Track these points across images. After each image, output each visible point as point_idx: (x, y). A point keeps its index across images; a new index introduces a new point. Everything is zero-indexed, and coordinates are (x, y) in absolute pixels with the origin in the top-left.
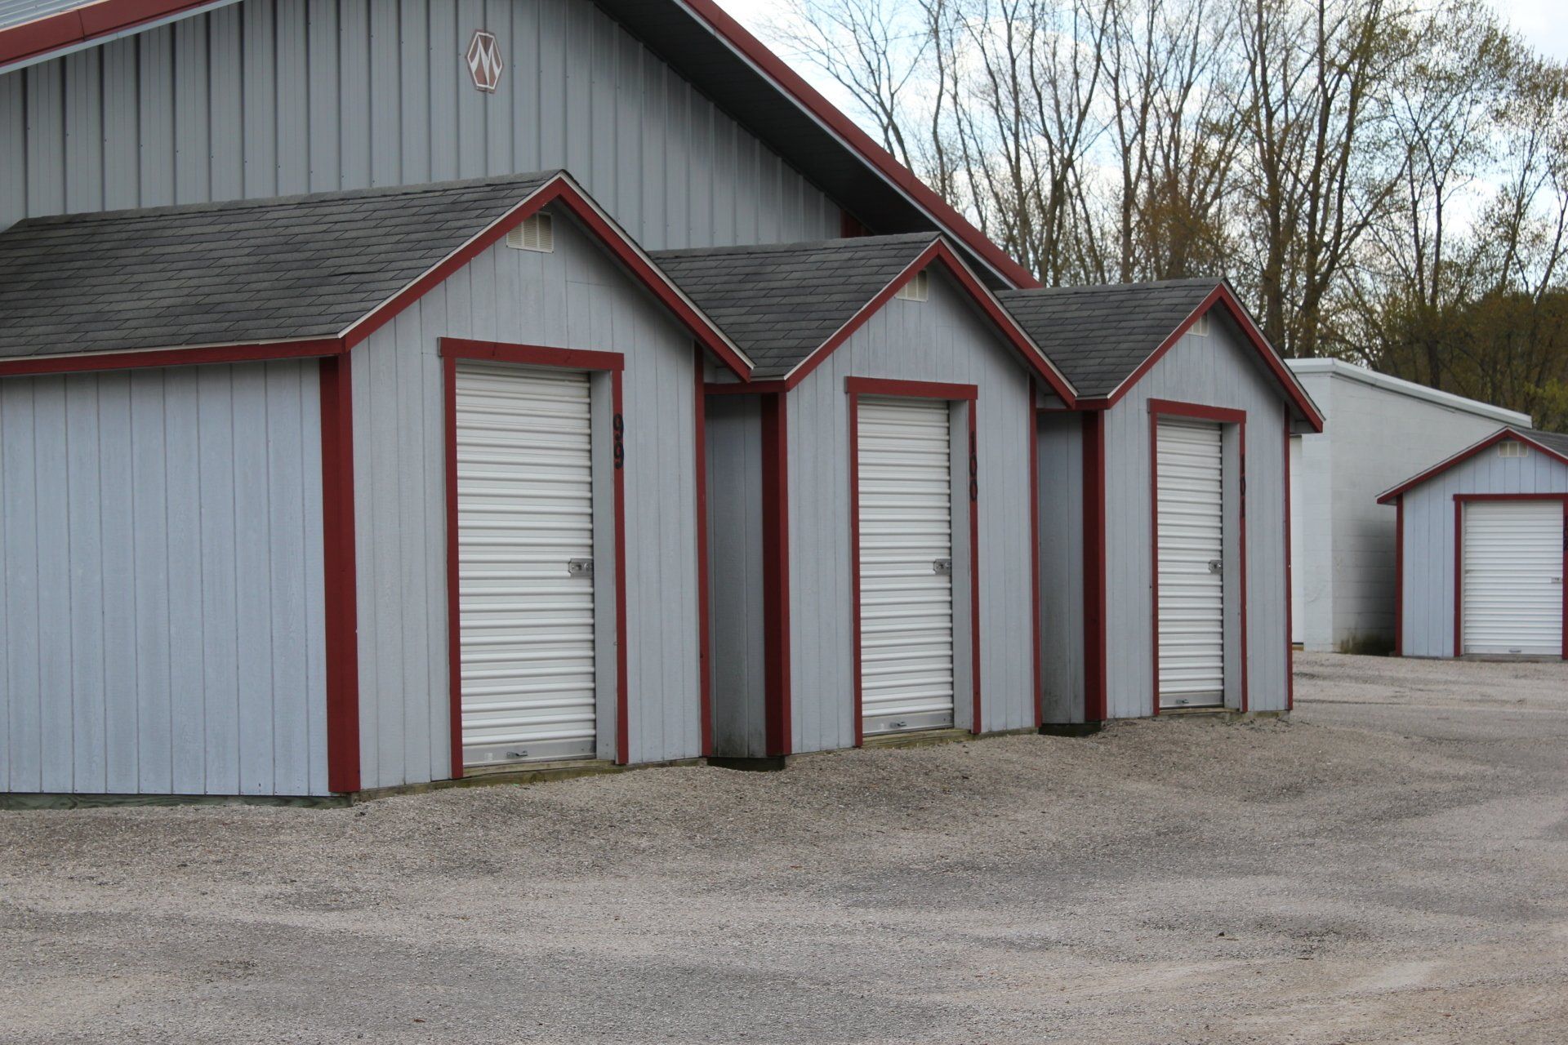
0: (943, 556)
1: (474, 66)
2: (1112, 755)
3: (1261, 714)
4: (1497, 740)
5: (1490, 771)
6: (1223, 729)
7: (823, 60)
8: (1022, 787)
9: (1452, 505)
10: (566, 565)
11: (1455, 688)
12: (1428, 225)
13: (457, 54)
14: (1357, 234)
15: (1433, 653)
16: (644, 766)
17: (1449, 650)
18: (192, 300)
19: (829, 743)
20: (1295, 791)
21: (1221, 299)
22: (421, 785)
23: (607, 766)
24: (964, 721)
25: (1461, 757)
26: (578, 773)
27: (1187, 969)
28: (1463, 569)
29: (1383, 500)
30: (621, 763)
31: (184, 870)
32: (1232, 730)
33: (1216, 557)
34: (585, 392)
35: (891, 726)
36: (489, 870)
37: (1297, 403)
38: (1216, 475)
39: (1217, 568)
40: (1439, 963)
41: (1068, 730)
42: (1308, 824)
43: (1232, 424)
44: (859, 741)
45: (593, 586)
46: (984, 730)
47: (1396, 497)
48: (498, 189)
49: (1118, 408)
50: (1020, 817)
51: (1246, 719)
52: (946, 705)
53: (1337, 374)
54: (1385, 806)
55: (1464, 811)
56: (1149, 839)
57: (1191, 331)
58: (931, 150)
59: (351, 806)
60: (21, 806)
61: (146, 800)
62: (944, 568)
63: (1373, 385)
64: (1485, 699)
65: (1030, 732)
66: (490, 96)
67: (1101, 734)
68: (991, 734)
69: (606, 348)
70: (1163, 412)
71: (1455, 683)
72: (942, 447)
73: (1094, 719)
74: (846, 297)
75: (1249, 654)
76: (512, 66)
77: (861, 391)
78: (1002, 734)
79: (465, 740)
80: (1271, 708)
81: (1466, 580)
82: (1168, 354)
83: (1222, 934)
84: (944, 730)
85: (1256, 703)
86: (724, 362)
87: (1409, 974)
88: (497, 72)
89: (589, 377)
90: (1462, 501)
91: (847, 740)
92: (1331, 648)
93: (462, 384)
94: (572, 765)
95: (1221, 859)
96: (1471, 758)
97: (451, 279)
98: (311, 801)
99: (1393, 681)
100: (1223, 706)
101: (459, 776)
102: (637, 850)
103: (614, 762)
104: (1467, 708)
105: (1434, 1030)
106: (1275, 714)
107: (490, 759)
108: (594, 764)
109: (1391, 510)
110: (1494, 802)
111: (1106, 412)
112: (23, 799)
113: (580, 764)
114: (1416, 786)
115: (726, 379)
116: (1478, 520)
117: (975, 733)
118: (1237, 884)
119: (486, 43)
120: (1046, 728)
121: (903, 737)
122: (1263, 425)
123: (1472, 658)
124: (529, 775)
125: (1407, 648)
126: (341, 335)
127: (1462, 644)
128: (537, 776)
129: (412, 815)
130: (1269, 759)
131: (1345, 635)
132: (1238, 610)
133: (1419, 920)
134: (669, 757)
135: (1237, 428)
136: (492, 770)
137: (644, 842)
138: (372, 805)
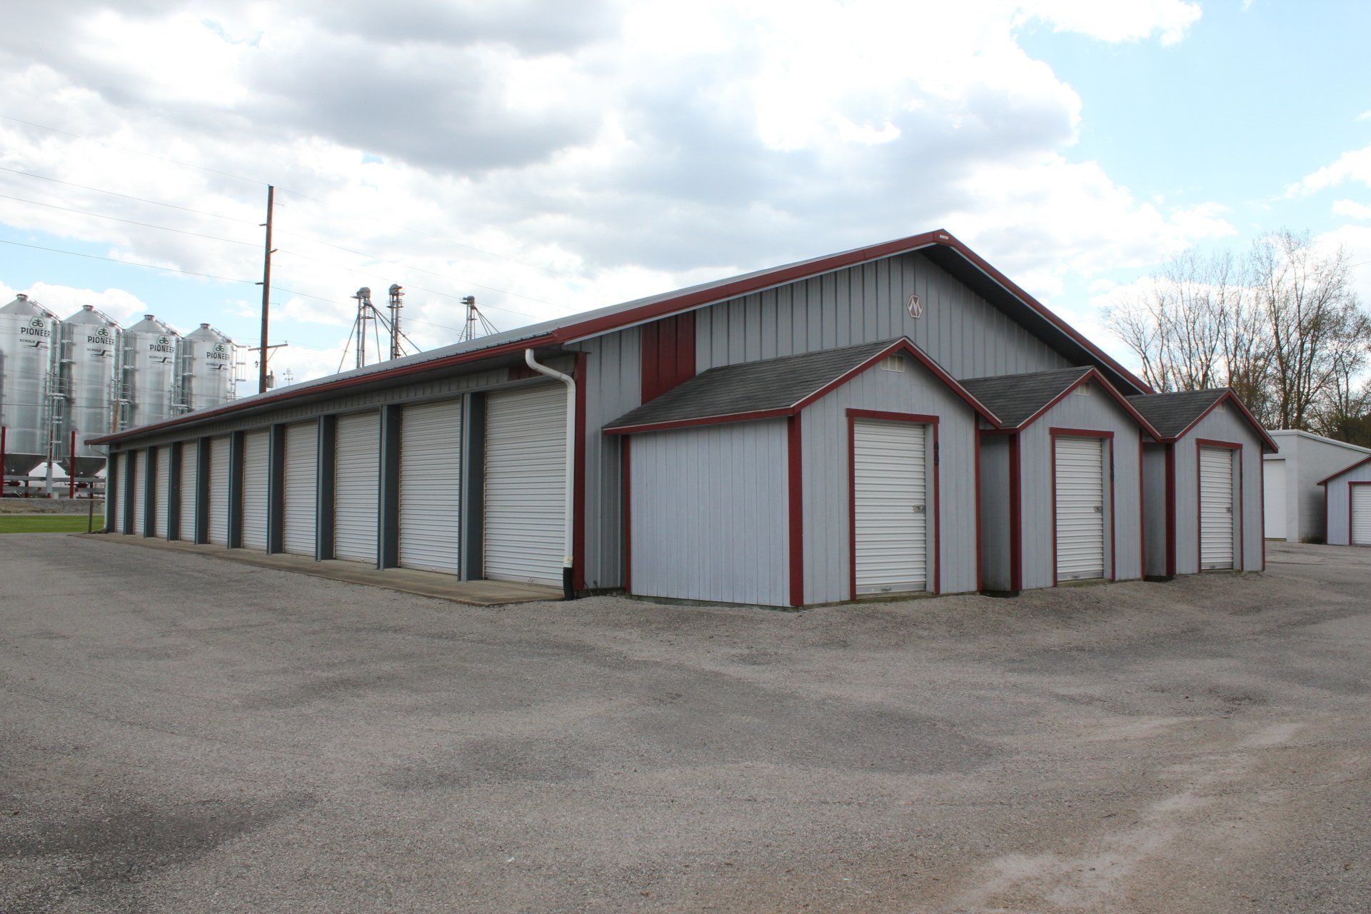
0: (1099, 504)
1: (910, 309)
2: (1174, 591)
3: (1250, 572)
4: (1361, 584)
5: (1354, 600)
6: (1231, 579)
7: (1121, 336)
8: (1124, 607)
9: (1348, 486)
10: (912, 508)
11: (1348, 558)
12: (1343, 388)
13: (903, 304)
14: (1316, 390)
15: (1340, 544)
16: (948, 595)
17: (1347, 542)
18: (746, 395)
19: (1041, 585)
20: (1257, 609)
21: (1230, 396)
22: (835, 603)
23: (929, 595)
24: (1108, 575)
25: (1341, 593)
26: (914, 598)
27: (1156, 722)
28: (1353, 510)
29: (1319, 484)
30: (937, 593)
31: (711, 639)
32: (1235, 580)
33: (1229, 506)
34: (922, 433)
35: (1073, 577)
36: (844, 645)
37: (1266, 441)
38: (1229, 471)
39: (1230, 510)
40: (1300, 725)
41: (1159, 579)
42: (1258, 628)
43: (1236, 449)
44: (1055, 583)
45: (925, 516)
46: (1117, 579)
47: (1325, 483)
48: (877, 345)
49: (1182, 441)
50: (1117, 622)
51: (1243, 574)
52: (1100, 568)
53: (1299, 435)
54: (1299, 618)
55: (1337, 621)
56: (1176, 635)
57: (1216, 410)
58: (1160, 366)
59: (798, 612)
60: (682, 604)
61: (724, 604)
62: (1099, 510)
63: (1314, 440)
64: (1361, 563)
65: (1139, 580)
66: (917, 321)
67: (1173, 581)
68: (1121, 581)
69: (931, 414)
70: (1203, 444)
71: (1348, 555)
72: (1098, 458)
73: (1171, 574)
74: (1050, 393)
75: (1244, 546)
76: (927, 309)
77: (1058, 434)
78: (1125, 581)
79: (857, 583)
80: (1255, 569)
81: (1355, 515)
82: (1205, 418)
83: (1187, 697)
84: (1098, 580)
85: (1247, 567)
86: (988, 420)
87: (1279, 733)
88: (920, 311)
89: (924, 427)
90: (1352, 484)
91: (1050, 583)
92: (1297, 541)
93: (857, 428)
94: (912, 594)
95: (1208, 647)
96: (1347, 593)
97: (853, 381)
98: (784, 609)
99: (1322, 555)
100: (1232, 569)
101: (854, 598)
102: (920, 637)
103: (933, 593)
104: (1351, 567)
105: (1282, 785)
106: (1257, 572)
107: (873, 591)
108: (923, 594)
109: (1322, 488)
110: (1353, 617)
111: (1176, 444)
112: (683, 602)
113: (917, 594)
114: (1317, 608)
115: (989, 427)
116: (1358, 491)
117: (1113, 580)
118: (1210, 663)
119: (916, 300)
120: (1147, 578)
121: (1078, 582)
122: (1250, 450)
123: (1357, 545)
124: (889, 599)
125: (1329, 541)
126: (792, 406)
127: (1353, 540)
128: (894, 599)
129: (822, 617)
130: (1248, 594)
131: (1304, 536)
132: (1239, 528)
133: (1299, 691)
134: (961, 591)
135: (1238, 452)
136: (871, 597)
137: (925, 633)
138: (807, 612)
